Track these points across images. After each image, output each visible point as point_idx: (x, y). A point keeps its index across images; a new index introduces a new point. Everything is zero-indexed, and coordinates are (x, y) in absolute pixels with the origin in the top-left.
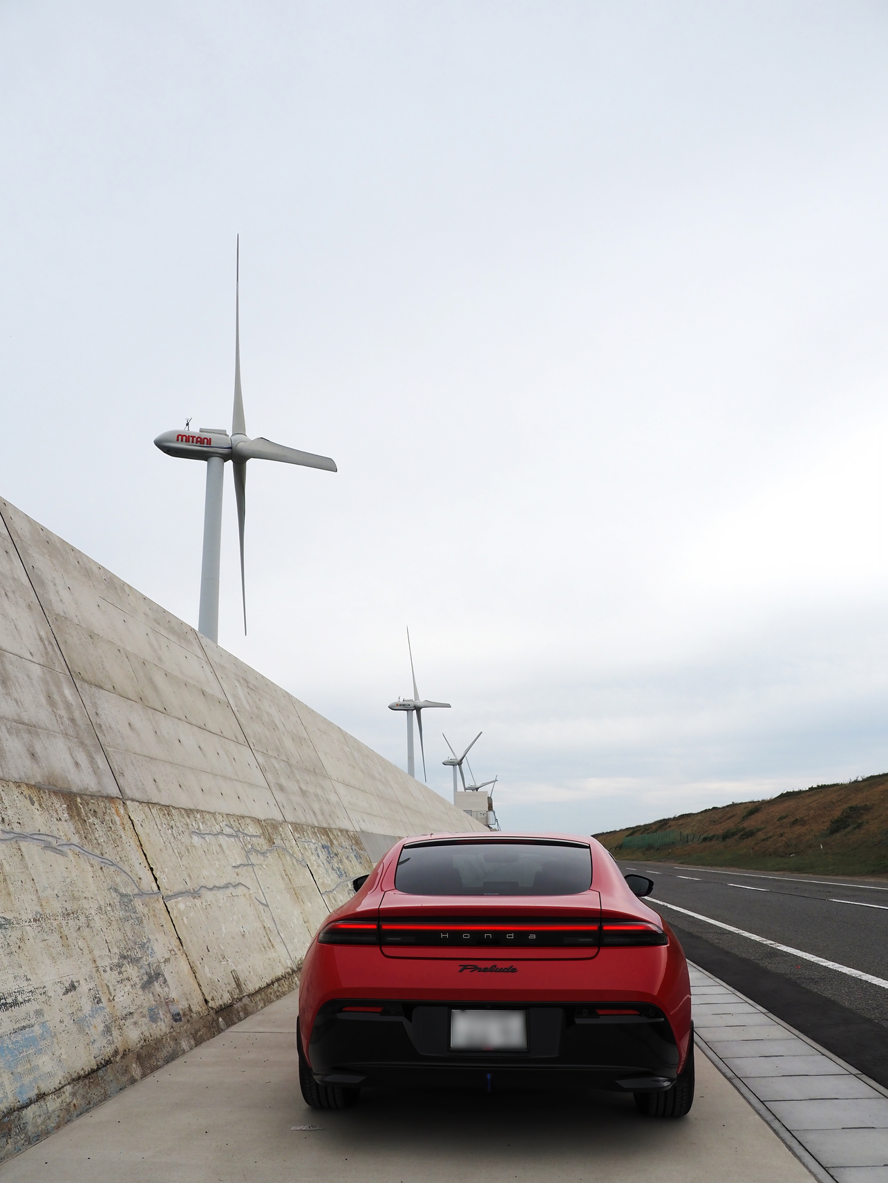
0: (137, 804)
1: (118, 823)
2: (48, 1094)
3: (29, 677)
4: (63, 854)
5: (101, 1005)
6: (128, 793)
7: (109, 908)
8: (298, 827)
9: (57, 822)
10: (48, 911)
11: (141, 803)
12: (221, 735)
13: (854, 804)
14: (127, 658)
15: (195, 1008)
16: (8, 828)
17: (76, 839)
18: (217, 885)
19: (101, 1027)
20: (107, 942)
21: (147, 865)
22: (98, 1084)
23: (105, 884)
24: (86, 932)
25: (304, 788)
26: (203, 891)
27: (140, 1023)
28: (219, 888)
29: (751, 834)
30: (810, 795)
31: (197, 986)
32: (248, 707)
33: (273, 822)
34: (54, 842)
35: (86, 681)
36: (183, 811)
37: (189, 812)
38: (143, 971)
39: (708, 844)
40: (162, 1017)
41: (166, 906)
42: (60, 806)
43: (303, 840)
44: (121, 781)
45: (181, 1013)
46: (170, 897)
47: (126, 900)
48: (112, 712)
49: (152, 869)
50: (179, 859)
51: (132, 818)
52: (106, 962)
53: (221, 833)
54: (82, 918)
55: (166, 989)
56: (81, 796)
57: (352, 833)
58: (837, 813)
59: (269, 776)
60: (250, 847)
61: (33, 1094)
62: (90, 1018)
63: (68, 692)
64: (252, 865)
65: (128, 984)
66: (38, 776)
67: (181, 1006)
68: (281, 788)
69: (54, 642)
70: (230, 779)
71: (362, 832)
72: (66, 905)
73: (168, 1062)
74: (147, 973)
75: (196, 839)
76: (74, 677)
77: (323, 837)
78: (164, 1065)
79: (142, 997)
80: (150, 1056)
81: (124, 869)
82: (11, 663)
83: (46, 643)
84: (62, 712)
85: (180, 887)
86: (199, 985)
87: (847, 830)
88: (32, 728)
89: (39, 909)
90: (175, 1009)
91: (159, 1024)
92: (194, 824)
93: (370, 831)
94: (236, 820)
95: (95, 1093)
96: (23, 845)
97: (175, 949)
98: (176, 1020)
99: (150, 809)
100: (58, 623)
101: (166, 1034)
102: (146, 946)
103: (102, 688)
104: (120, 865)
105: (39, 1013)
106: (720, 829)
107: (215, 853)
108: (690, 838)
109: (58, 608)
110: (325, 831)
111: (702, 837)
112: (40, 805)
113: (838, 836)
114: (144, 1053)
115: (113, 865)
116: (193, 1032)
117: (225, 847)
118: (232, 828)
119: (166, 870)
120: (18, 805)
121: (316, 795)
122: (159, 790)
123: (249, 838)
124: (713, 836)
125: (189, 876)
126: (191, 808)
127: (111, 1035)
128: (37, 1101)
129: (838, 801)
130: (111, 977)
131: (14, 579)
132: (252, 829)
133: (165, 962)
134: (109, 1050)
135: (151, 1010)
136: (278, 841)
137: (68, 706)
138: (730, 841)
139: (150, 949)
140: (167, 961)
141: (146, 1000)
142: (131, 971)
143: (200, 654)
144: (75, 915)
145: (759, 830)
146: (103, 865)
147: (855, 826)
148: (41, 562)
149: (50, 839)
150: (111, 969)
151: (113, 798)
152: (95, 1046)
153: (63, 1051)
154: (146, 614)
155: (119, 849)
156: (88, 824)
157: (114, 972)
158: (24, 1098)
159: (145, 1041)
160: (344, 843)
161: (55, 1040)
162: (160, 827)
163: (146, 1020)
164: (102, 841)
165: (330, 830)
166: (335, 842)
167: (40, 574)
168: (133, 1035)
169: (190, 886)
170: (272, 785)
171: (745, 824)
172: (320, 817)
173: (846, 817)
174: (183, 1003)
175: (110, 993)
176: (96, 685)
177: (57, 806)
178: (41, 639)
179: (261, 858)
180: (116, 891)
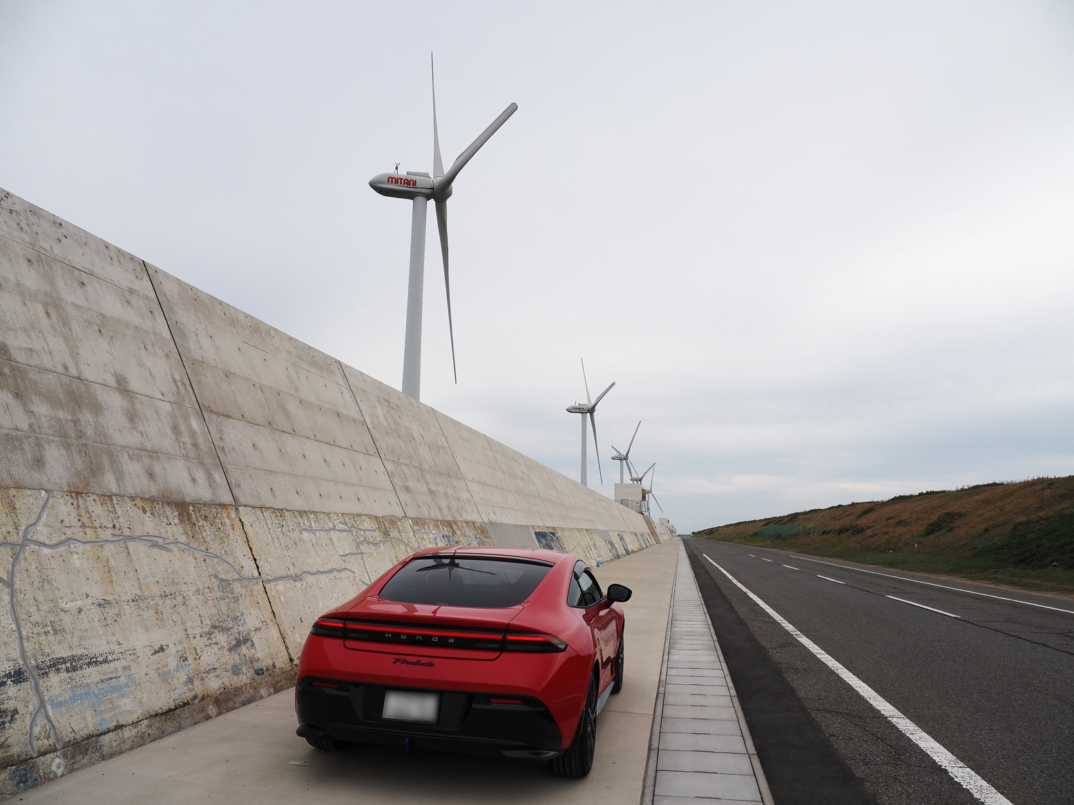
0: (250, 509)
1: (228, 524)
2: (126, 726)
3: (157, 413)
4: (168, 550)
5: (186, 662)
6: (242, 500)
7: (207, 591)
8: (418, 521)
9: (167, 526)
10: (146, 594)
11: (254, 508)
12: (351, 449)
13: (950, 510)
14: (262, 390)
15: (278, 665)
16: (118, 532)
17: (183, 539)
18: (321, 570)
19: (184, 678)
20: (200, 616)
21: (251, 556)
22: (174, 720)
23: (206, 573)
24: (181, 609)
25: (433, 488)
26: (305, 576)
27: (222, 676)
28: (322, 573)
29: (862, 530)
30: (917, 500)
31: (284, 648)
32: (385, 423)
33: (393, 518)
34: (161, 542)
35: (216, 413)
36: (296, 513)
37: (302, 513)
38: (232, 637)
39: (825, 536)
40: (244, 671)
41: (265, 588)
42: (172, 514)
43: (423, 531)
44: (236, 492)
45: (264, 669)
46: (269, 581)
47: (225, 584)
48: (236, 436)
49: (255, 560)
50: (285, 551)
51: (242, 520)
52: (198, 631)
53: (334, 528)
54: (179, 599)
55: (253, 651)
56: (193, 505)
57: (478, 524)
58: (935, 518)
59: (397, 481)
60: (362, 539)
61: (112, 725)
62: (175, 673)
63: (195, 423)
64: (362, 553)
65: (216, 647)
66: (153, 490)
67: (266, 663)
68: (408, 490)
69: (187, 383)
70: (353, 485)
71: (491, 523)
72: (164, 589)
73: (245, 705)
74: (236, 639)
75: (305, 534)
76: (202, 410)
77: (445, 528)
78: (240, 707)
79: (227, 657)
80: (227, 700)
81: (227, 560)
82: (141, 403)
83: (179, 384)
84: (186, 439)
85: (283, 573)
86: (287, 648)
87: (940, 533)
88: (154, 454)
89: (139, 592)
90: (257, 666)
91: (241, 676)
92: (306, 523)
93: (500, 522)
94: (352, 518)
95: (170, 726)
96: (131, 545)
97: (268, 621)
98: (258, 674)
99: (262, 512)
100: (194, 367)
101: (246, 684)
102: (239, 619)
103: (230, 417)
104: (225, 557)
105: (126, 668)
106: (837, 525)
107: (324, 545)
108: (812, 530)
109: (196, 354)
110: (449, 524)
111: (822, 530)
112: (152, 514)
113: (931, 537)
114: (222, 698)
115: (217, 557)
116: (274, 682)
117: (335, 540)
118: (346, 525)
119: (270, 560)
120: (131, 514)
121: (446, 494)
122: (274, 497)
123: (362, 532)
124: (831, 530)
125: (294, 564)
126: (306, 510)
127: (192, 684)
128: (115, 730)
129: (938, 507)
130: (200, 642)
131: (155, 334)
132: (368, 524)
133: (255, 631)
134: (189, 695)
135: (234, 666)
136: (394, 533)
137: (193, 434)
138: (843, 536)
139: (242, 621)
140: (257, 629)
141: (231, 659)
142: (221, 638)
143: (341, 381)
144: (173, 596)
145: (869, 528)
146: (206, 558)
147: (947, 529)
148: (185, 317)
149: (158, 539)
150: (201, 636)
151: (225, 505)
152: (175, 692)
153: (145, 695)
154: (289, 352)
155: (224, 545)
156: (197, 526)
157: (203, 638)
158: (104, 728)
159: (225, 689)
160: (467, 533)
161: (138, 687)
162: (269, 526)
163: (229, 674)
164: (209, 539)
165: (455, 522)
166: (458, 532)
167: (182, 327)
168: (214, 685)
169: (292, 571)
170: (397, 488)
171: (859, 522)
172: (446, 512)
173: (941, 521)
174: (268, 661)
175: (197, 654)
176: (224, 415)
177: (168, 514)
178: (175, 381)
179: (372, 547)
180: (216, 577)
